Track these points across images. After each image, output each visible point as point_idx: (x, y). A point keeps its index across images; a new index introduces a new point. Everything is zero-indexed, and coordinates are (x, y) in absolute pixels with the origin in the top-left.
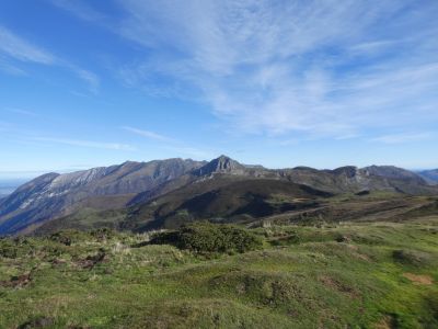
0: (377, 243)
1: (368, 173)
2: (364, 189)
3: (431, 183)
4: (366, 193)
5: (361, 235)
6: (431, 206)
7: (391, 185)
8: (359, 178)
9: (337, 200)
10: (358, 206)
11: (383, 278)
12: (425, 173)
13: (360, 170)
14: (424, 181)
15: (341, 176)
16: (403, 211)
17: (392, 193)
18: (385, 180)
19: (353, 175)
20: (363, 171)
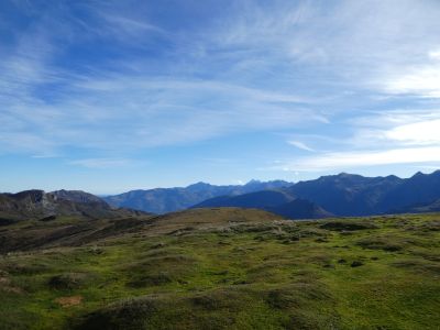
0: (37, 272)
1: (55, 198)
2: (51, 214)
3: (114, 207)
4: (52, 218)
5: (22, 265)
6: (111, 227)
7: (78, 210)
8: (45, 203)
9: (17, 227)
10: (42, 233)
11: (33, 308)
12: (109, 197)
13: (48, 194)
14: (108, 206)
15: (24, 201)
16: (87, 234)
17: (79, 217)
18: (73, 205)
19: (39, 200)
20: (51, 196)
